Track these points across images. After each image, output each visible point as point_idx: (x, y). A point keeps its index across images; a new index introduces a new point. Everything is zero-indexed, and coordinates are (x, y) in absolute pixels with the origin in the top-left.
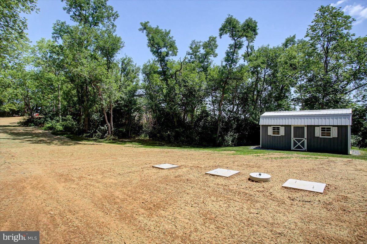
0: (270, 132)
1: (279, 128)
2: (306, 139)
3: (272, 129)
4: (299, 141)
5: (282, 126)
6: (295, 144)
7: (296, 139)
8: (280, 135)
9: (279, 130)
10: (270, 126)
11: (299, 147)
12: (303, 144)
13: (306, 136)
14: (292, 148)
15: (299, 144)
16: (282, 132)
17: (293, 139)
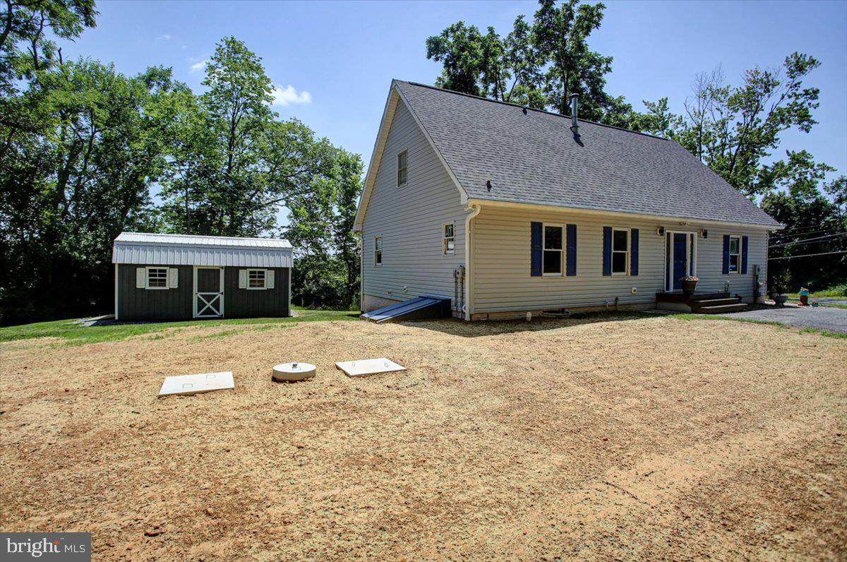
0: (142, 280)
1: (165, 271)
2: (222, 293)
3: (148, 273)
4: (209, 298)
5: (172, 266)
6: (201, 305)
7: (202, 295)
8: (167, 288)
9: (165, 276)
10: (143, 266)
11: (209, 311)
12: (216, 305)
13: (222, 289)
14: (195, 314)
15: (209, 305)
16: (172, 281)
17: (196, 295)
